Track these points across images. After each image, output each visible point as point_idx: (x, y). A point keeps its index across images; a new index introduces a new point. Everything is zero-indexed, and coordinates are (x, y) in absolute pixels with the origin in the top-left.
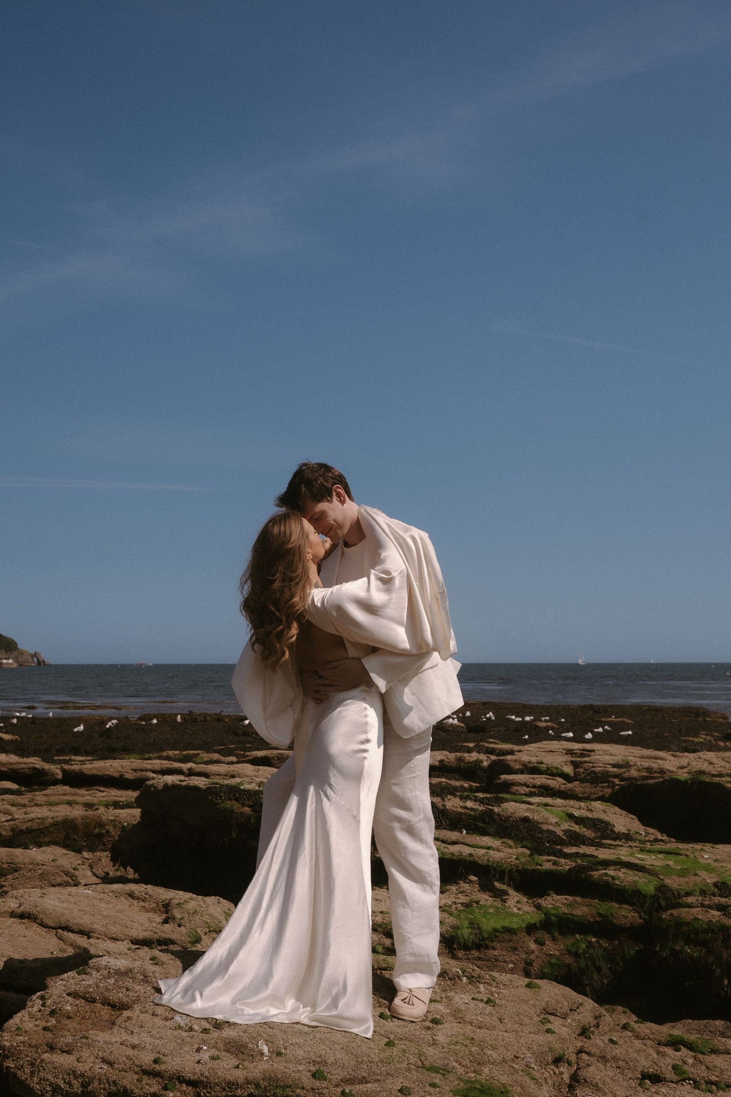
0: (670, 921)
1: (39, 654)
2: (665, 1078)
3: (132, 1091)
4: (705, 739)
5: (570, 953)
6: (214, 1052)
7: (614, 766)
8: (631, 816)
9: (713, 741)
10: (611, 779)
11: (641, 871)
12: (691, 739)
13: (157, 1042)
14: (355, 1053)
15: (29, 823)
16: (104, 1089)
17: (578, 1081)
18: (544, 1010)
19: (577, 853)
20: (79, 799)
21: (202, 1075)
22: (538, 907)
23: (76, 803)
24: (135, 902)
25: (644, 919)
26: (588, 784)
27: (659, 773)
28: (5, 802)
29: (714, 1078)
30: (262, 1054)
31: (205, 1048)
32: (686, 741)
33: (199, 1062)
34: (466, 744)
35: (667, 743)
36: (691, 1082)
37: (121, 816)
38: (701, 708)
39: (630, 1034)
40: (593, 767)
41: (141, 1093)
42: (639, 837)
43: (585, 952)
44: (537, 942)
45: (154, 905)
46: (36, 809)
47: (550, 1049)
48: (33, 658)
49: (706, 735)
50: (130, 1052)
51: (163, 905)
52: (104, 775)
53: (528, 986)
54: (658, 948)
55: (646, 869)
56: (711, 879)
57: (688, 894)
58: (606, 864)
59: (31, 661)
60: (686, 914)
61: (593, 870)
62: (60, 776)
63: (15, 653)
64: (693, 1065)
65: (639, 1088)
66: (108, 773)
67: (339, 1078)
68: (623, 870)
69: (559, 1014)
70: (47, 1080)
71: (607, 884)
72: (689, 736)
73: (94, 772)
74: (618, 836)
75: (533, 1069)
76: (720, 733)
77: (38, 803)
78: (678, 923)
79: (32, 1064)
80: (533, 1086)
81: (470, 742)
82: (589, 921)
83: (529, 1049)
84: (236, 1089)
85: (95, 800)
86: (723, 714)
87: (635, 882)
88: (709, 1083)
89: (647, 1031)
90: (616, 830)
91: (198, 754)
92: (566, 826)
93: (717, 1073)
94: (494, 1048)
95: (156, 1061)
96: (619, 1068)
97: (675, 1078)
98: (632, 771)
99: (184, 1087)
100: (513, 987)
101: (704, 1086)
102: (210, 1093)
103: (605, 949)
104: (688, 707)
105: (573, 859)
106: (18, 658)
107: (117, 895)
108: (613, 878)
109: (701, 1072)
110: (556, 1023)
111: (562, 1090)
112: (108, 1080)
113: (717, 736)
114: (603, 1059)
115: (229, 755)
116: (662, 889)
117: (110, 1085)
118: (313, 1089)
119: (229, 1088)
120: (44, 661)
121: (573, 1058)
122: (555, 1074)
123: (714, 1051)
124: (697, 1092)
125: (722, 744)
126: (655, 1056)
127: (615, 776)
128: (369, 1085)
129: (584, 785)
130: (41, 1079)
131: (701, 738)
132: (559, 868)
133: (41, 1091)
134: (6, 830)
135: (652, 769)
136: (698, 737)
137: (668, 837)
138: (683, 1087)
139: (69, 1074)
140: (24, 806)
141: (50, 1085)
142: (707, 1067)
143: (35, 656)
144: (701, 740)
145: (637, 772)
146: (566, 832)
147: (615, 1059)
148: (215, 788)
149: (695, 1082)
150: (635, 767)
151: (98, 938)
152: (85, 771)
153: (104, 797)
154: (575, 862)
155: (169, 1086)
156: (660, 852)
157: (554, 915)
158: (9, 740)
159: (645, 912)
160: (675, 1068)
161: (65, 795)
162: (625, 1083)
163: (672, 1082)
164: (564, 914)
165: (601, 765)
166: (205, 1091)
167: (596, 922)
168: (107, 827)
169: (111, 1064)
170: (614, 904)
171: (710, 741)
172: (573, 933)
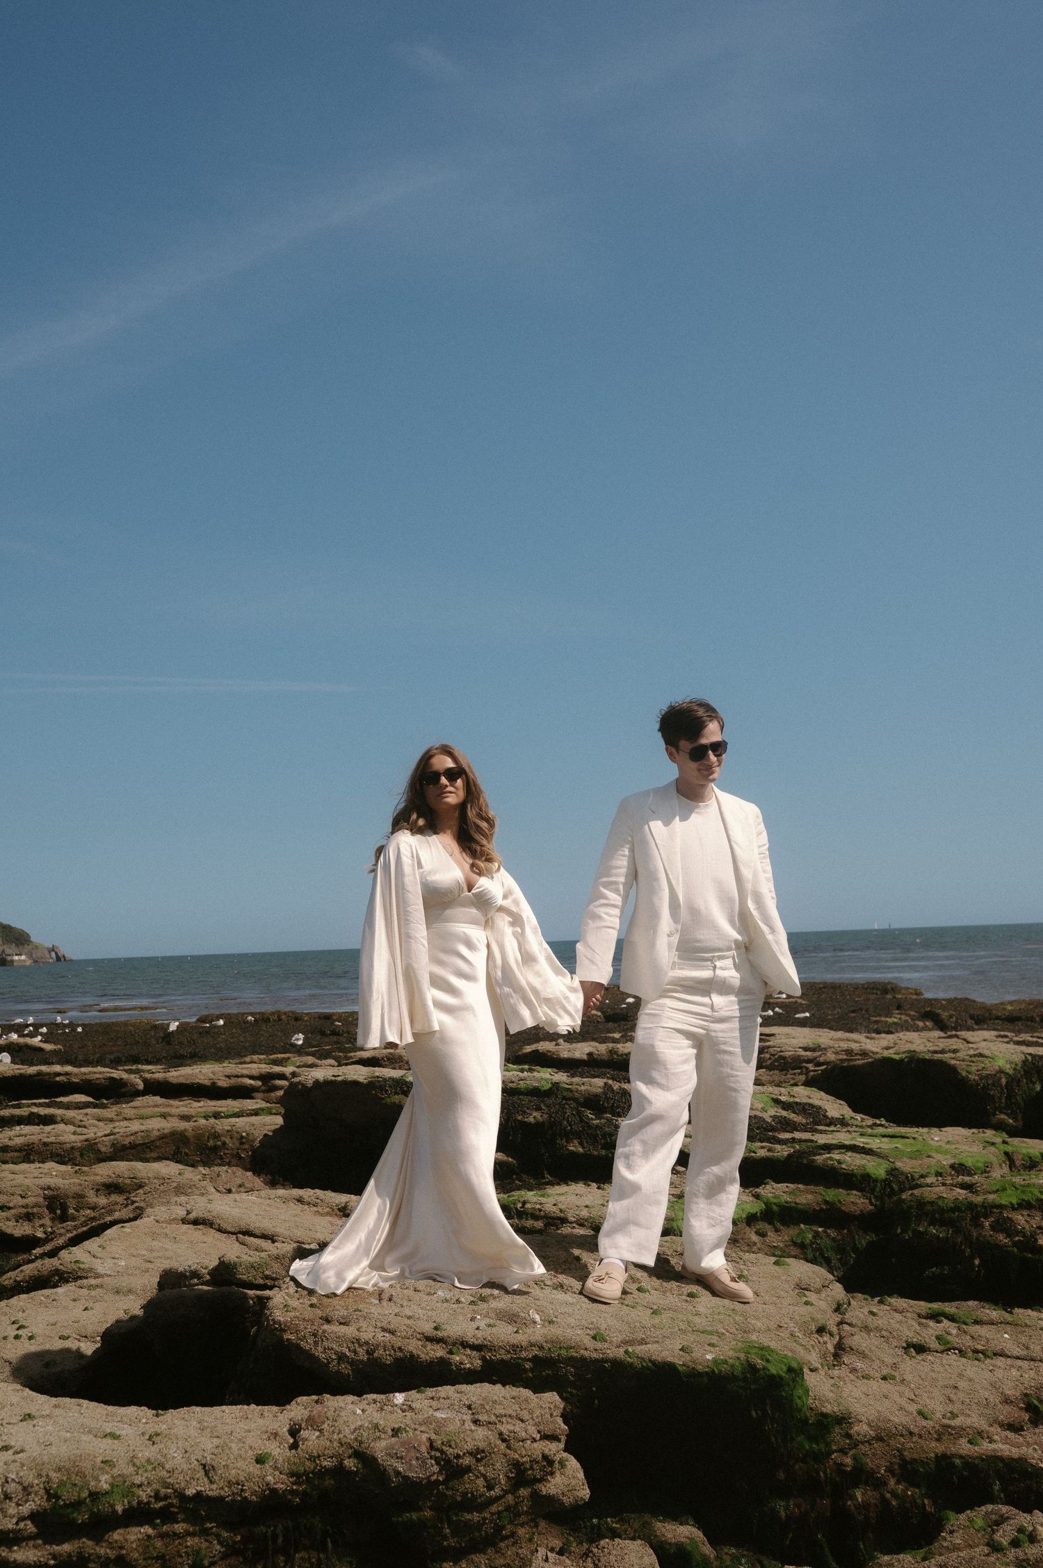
0: (912, 1201)
1: (57, 947)
2: (929, 1348)
3: (418, 1356)
4: (900, 1018)
5: (795, 1244)
6: (487, 1321)
7: (805, 1049)
8: (838, 1101)
9: (910, 1020)
10: (804, 1064)
11: (869, 1154)
12: (883, 1019)
13: (430, 1313)
14: (626, 1320)
15: (132, 1137)
16: (390, 1355)
17: (843, 1350)
18: (798, 1285)
19: (793, 1139)
20: (173, 1111)
21: (484, 1339)
22: (757, 1196)
23: (170, 1115)
24: (306, 1207)
25: (875, 1206)
26: (776, 1072)
27: (861, 1055)
28: (89, 1117)
29: (980, 1347)
30: (535, 1322)
31: (479, 1317)
32: (877, 1022)
33: (478, 1328)
34: (611, 1035)
35: (854, 1026)
36: (957, 1351)
37: (237, 1125)
38: (889, 983)
39: (888, 1308)
40: (781, 1051)
41: (428, 1358)
42: (855, 1123)
43: (812, 1243)
44: (758, 1233)
45: (328, 1209)
46: (125, 1123)
47: (813, 1319)
48: (50, 952)
49: (900, 1014)
50: (407, 1322)
51: (339, 1209)
52: (193, 1084)
53: (776, 1263)
54: (899, 1231)
55: (873, 1151)
56: (947, 1161)
57: (922, 1176)
58: (828, 1148)
59: (48, 956)
60: (929, 1194)
61: (815, 1155)
62: (141, 1086)
63: (27, 948)
64: (957, 1336)
65: (905, 1356)
66: (197, 1081)
67: (619, 1340)
68: (849, 1154)
69: (812, 1289)
70: (332, 1349)
71: (833, 1169)
72: (880, 1015)
73: (182, 1080)
74: (832, 1122)
75: (798, 1337)
76: (916, 1012)
77: (127, 1116)
78: (921, 1204)
79: (315, 1335)
80: (802, 1351)
81: (615, 1032)
82: (814, 1210)
83: (791, 1319)
84: (521, 1351)
85: (192, 1112)
86: (916, 990)
87: (863, 1166)
88: (976, 1351)
89: (905, 1305)
90: (830, 1114)
91: (289, 1058)
92: (772, 1112)
93: (982, 1343)
94: (757, 1319)
95: (436, 1328)
96: (883, 1337)
97: (941, 1348)
98: (828, 1055)
99: (468, 1351)
100: (761, 1265)
101: (970, 1354)
102: (495, 1356)
103: (834, 1239)
104: (874, 982)
105: (789, 1145)
106: (32, 954)
107: (285, 1200)
108: (839, 1162)
109: (966, 1342)
110: (812, 1297)
111: (828, 1359)
112: (393, 1347)
113: (914, 1016)
114: (867, 1329)
115: (326, 1058)
116: (893, 1172)
117: (395, 1351)
118: (596, 1350)
119: (514, 1350)
120: (64, 956)
121: (834, 1329)
122: (819, 1342)
123: (976, 1322)
124: (964, 1360)
125: (921, 1024)
126: (918, 1327)
127: (809, 1061)
128: (649, 1346)
129: (771, 1073)
130: (325, 1349)
131: (896, 1018)
132: (775, 1154)
133: (327, 1359)
134: (106, 1146)
135: (852, 1051)
136: (891, 1017)
137: (887, 1121)
138: (948, 1357)
139: (353, 1343)
140: (111, 1120)
141: (335, 1354)
142: (972, 1337)
143: (53, 950)
144: (896, 1020)
145: (834, 1055)
146: (774, 1117)
147: (878, 1329)
148: (379, 1082)
149: (960, 1351)
150: (832, 1049)
151: (283, 1242)
152: (171, 1080)
153: (201, 1107)
154: (793, 1147)
155: (454, 1351)
156: (884, 1136)
157: (775, 1204)
158: (51, 1051)
159: (876, 1197)
160: (938, 1338)
161: (156, 1106)
162: (891, 1351)
163: (937, 1352)
164: (787, 1202)
165: (790, 1049)
166: (490, 1354)
167: (821, 1209)
168: (223, 1139)
169: (392, 1332)
170: (841, 1190)
171: (906, 1021)
172: (797, 1224)
